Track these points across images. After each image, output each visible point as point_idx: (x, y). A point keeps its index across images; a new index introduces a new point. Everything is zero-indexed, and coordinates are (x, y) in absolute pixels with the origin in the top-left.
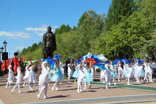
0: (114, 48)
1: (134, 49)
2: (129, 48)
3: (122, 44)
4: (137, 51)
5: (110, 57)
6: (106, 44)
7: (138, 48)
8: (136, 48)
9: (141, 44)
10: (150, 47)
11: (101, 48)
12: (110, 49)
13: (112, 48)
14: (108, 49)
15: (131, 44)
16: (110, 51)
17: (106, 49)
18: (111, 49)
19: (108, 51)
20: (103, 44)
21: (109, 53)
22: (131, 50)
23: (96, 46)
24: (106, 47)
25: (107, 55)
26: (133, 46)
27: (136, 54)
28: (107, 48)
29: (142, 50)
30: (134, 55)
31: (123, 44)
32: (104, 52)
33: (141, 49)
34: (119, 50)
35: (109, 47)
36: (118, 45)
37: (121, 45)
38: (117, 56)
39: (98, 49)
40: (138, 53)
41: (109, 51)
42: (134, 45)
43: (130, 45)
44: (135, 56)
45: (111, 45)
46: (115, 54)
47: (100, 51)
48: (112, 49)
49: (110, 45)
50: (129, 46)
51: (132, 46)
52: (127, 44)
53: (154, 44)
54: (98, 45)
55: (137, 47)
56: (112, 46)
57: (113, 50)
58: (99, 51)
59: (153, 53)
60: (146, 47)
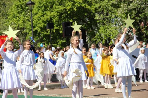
0: (52, 14)
1: (97, 17)
2: (86, 14)
3: (71, 3)
4: (104, 19)
5: (45, 36)
6: (33, 3)
7: (107, 14)
8: (102, 12)
9: (113, 5)
10: (132, 10)
11: (23, 13)
12: (43, 16)
13: (48, 13)
14: (38, 15)
15: (90, 5)
16: (44, 22)
17: (35, 17)
18: (46, 18)
19: (39, 20)
20: (27, 5)
21: (42, 25)
22: (92, 18)
23: (10, 10)
24: (34, 11)
25: (36, 31)
26: (96, 9)
27: (102, 28)
28: (36, 14)
29: (116, 17)
30: (99, 29)
31: (73, 5)
32: (30, 23)
33: (113, 16)
34: (64, 18)
35: (40, 11)
36: (61, 8)
37: (69, 8)
38: (61, 32)
39: (15, 16)
40: (106, 26)
41: (41, 21)
42: (97, 6)
43: (88, 7)
44: (100, 31)
45: (46, 7)
46: (56, 28)
47: (21, 21)
48: (48, 17)
49: (43, 8)
50: (86, 10)
51: (92, 8)
52: (83, 5)
53: (142, 4)
54: (14, 7)
55: (105, 12)
56: (48, 8)
57: (51, 19)
58: (18, 21)
59: (139, 25)
60: (123, 10)
